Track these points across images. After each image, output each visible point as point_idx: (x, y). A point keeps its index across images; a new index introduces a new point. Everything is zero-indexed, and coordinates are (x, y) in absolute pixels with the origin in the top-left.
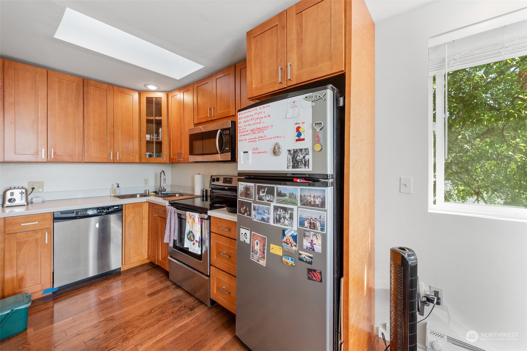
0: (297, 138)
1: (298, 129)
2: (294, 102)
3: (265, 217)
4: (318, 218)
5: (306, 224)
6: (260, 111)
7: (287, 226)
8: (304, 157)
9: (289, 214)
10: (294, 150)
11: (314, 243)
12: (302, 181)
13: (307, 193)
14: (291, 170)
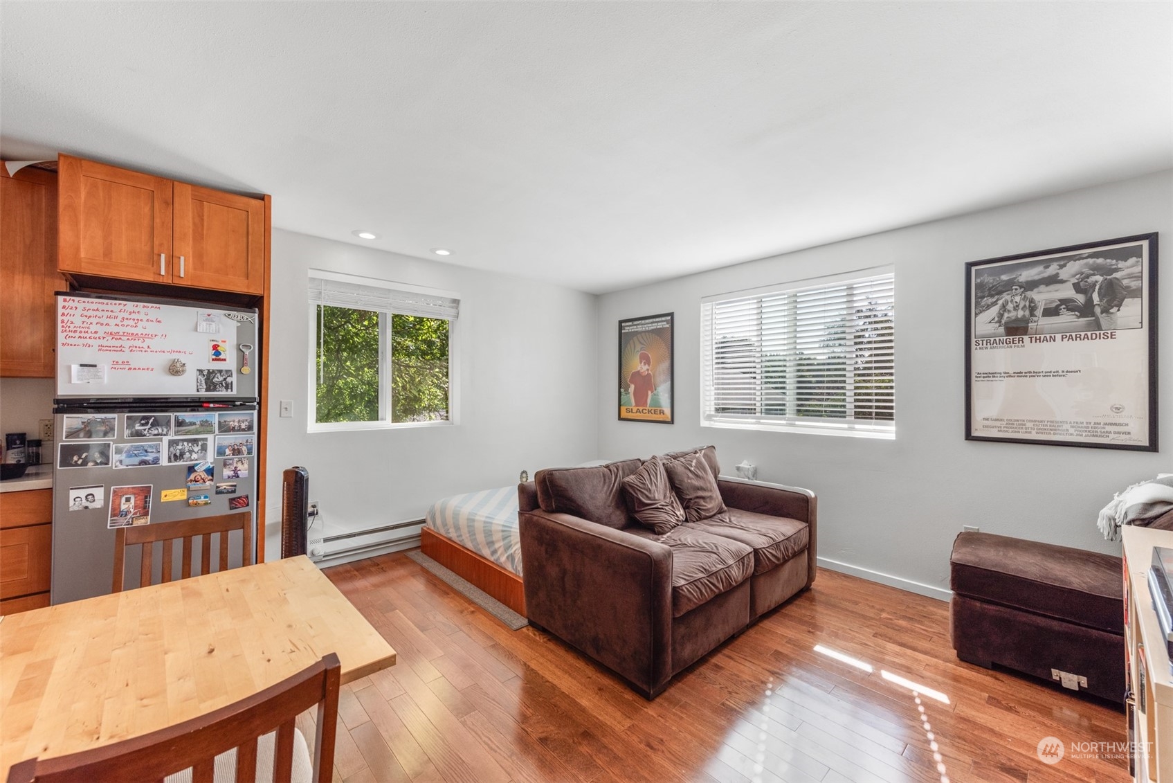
0: (214, 357)
1: (215, 347)
2: (209, 315)
3: (150, 457)
4: (244, 442)
5: (228, 452)
6: (136, 310)
7: (196, 460)
8: (225, 379)
9: (200, 446)
10: (209, 370)
11: (238, 469)
12: (217, 405)
13: (228, 419)
14: (203, 393)
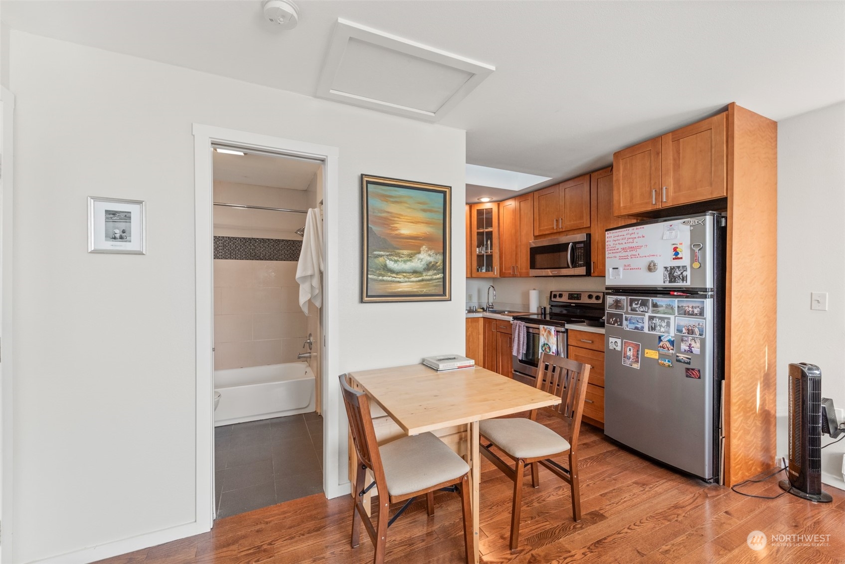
0: (674, 257)
1: (675, 249)
2: (671, 226)
3: (639, 326)
4: (697, 325)
5: (684, 331)
6: (633, 232)
7: (664, 333)
8: (682, 273)
9: (665, 323)
10: (671, 267)
11: (692, 346)
12: (679, 294)
13: (684, 305)
14: (667, 284)
